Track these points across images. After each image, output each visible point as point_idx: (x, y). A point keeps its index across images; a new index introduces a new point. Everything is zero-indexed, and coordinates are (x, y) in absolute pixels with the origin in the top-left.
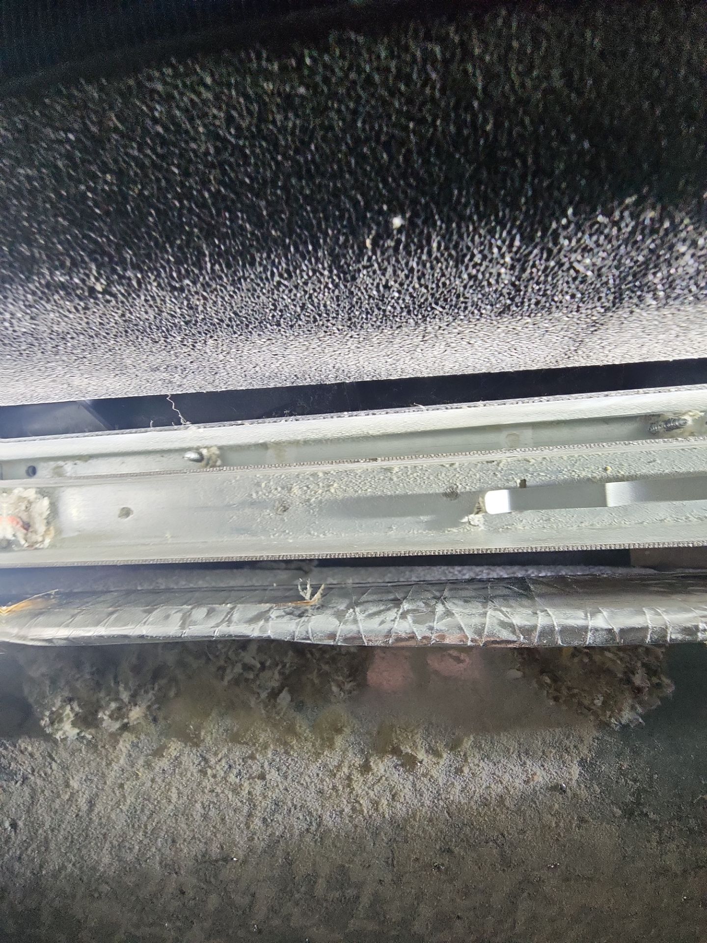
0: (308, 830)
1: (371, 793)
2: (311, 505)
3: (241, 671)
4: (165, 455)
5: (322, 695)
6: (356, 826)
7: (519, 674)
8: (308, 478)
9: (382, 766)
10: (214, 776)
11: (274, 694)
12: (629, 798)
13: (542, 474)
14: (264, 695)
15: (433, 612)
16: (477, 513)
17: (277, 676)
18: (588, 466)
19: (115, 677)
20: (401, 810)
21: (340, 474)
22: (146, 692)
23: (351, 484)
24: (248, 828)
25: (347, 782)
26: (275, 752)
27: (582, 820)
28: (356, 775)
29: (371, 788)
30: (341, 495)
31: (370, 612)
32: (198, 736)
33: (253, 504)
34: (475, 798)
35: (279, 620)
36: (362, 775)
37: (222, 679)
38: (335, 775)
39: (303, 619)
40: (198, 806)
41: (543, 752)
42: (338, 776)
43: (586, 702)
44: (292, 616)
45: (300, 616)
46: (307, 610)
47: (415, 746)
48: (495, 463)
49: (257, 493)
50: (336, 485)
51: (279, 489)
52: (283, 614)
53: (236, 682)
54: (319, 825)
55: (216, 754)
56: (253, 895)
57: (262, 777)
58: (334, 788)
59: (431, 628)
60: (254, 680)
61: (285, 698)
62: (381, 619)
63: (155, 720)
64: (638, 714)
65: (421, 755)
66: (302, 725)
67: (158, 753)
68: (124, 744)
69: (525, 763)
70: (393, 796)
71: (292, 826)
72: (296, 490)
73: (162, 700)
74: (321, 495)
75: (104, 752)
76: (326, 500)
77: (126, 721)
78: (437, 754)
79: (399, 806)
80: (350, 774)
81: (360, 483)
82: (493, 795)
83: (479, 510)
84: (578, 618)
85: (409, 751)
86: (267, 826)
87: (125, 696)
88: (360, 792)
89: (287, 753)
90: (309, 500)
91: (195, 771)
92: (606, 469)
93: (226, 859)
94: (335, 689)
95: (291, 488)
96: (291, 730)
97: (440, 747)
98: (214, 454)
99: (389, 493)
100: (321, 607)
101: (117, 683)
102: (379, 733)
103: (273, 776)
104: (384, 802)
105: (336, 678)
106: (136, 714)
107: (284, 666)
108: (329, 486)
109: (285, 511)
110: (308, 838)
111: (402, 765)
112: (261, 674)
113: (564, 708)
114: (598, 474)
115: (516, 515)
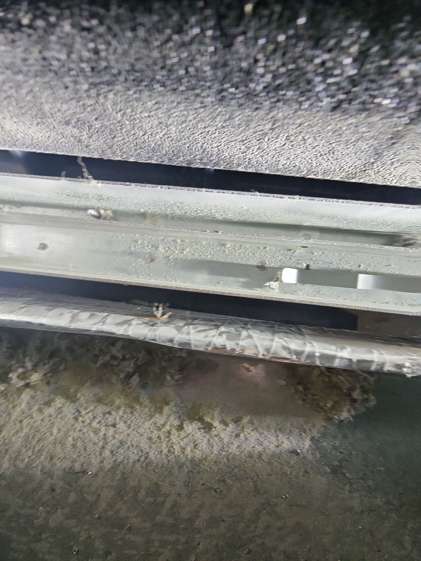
0: (138, 460)
1: (182, 443)
2: (169, 260)
3: (109, 359)
4: (75, 212)
5: (160, 380)
6: (169, 461)
7: (284, 383)
8: (170, 242)
9: (190, 428)
10: (83, 422)
11: (129, 376)
12: (336, 463)
13: (320, 263)
14: (122, 376)
15: (240, 335)
16: (276, 281)
17: (132, 365)
18: (349, 262)
19: (24, 352)
20: (198, 454)
21: (191, 243)
22: (44, 365)
23: (198, 251)
24: (101, 455)
25: (167, 434)
26: (125, 412)
27: (306, 472)
28: (174, 431)
29: (182, 439)
30: (190, 257)
31: (199, 329)
32: (76, 396)
33: (131, 253)
34: (244, 453)
35: (138, 326)
36: (178, 431)
37: (96, 362)
38: (160, 430)
39: (154, 327)
40: (70, 439)
41: (290, 431)
42: (162, 430)
43: (322, 404)
44: (146, 325)
45: (152, 326)
46: (156, 323)
47: (213, 418)
48: (292, 251)
49: (135, 247)
50: (187, 249)
51: (150, 247)
52: (141, 323)
53: (105, 365)
54: (146, 458)
55: (86, 409)
56: (99, 495)
57: (114, 426)
58: (159, 437)
59: (237, 344)
60: (117, 366)
61: (135, 379)
62: (206, 334)
63: (48, 383)
64: (351, 415)
65: (216, 424)
66: (144, 398)
67: (48, 404)
68: (26, 396)
69: (278, 436)
70: (195, 446)
71: (129, 457)
72: (161, 248)
73: (54, 371)
74: (177, 254)
75: (11, 399)
76: (180, 259)
77: (28, 381)
78: (226, 425)
79: (197, 452)
80: (170, 430)
81: (203, 251)
82: (256, 451)
83: (277, 280)
84: (332, 350)
85: (209, 420)
86: (113, 455)
87: (29, 365)
88: (174, 441)
89: (132, 413)
90: (168, 257)
91: (71, 417)
92: (360, 266)
93: (84, 472)
94: (168, 378)
95: (158, 247)
96: (137, 400)
97: (228, 420)
98: (108, 215)
99: (222, 260)
100: (166, 323)
101: (25, 357)
102: (192, 408)
103: (121, 426)
104: (189, 449)
105: (170, 371)
106: (35, 377)
107: (138, 359)
108: (183, 249)
109: (152, 261)
110: (138, 465)
111: (204, 428)
112: (122, 363)
113: (308, 406)
114: (355, 268)
115: (300, 286)
